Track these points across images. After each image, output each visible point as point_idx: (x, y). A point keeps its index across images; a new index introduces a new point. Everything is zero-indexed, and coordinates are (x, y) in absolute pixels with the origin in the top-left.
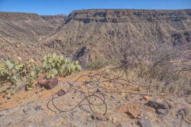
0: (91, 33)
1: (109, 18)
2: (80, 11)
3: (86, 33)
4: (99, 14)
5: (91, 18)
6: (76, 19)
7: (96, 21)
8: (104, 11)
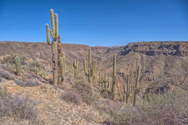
0: (161, 67)
1: (183, 51)
2: (140, 43)
3: (155, 67)
4: (168, 47)
5: (156, 51)
6: (137, 51)
7: (165, 54)
8: (174, 44)
